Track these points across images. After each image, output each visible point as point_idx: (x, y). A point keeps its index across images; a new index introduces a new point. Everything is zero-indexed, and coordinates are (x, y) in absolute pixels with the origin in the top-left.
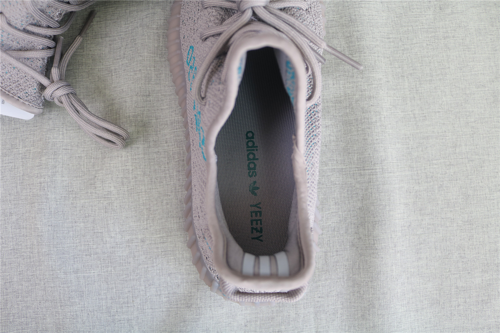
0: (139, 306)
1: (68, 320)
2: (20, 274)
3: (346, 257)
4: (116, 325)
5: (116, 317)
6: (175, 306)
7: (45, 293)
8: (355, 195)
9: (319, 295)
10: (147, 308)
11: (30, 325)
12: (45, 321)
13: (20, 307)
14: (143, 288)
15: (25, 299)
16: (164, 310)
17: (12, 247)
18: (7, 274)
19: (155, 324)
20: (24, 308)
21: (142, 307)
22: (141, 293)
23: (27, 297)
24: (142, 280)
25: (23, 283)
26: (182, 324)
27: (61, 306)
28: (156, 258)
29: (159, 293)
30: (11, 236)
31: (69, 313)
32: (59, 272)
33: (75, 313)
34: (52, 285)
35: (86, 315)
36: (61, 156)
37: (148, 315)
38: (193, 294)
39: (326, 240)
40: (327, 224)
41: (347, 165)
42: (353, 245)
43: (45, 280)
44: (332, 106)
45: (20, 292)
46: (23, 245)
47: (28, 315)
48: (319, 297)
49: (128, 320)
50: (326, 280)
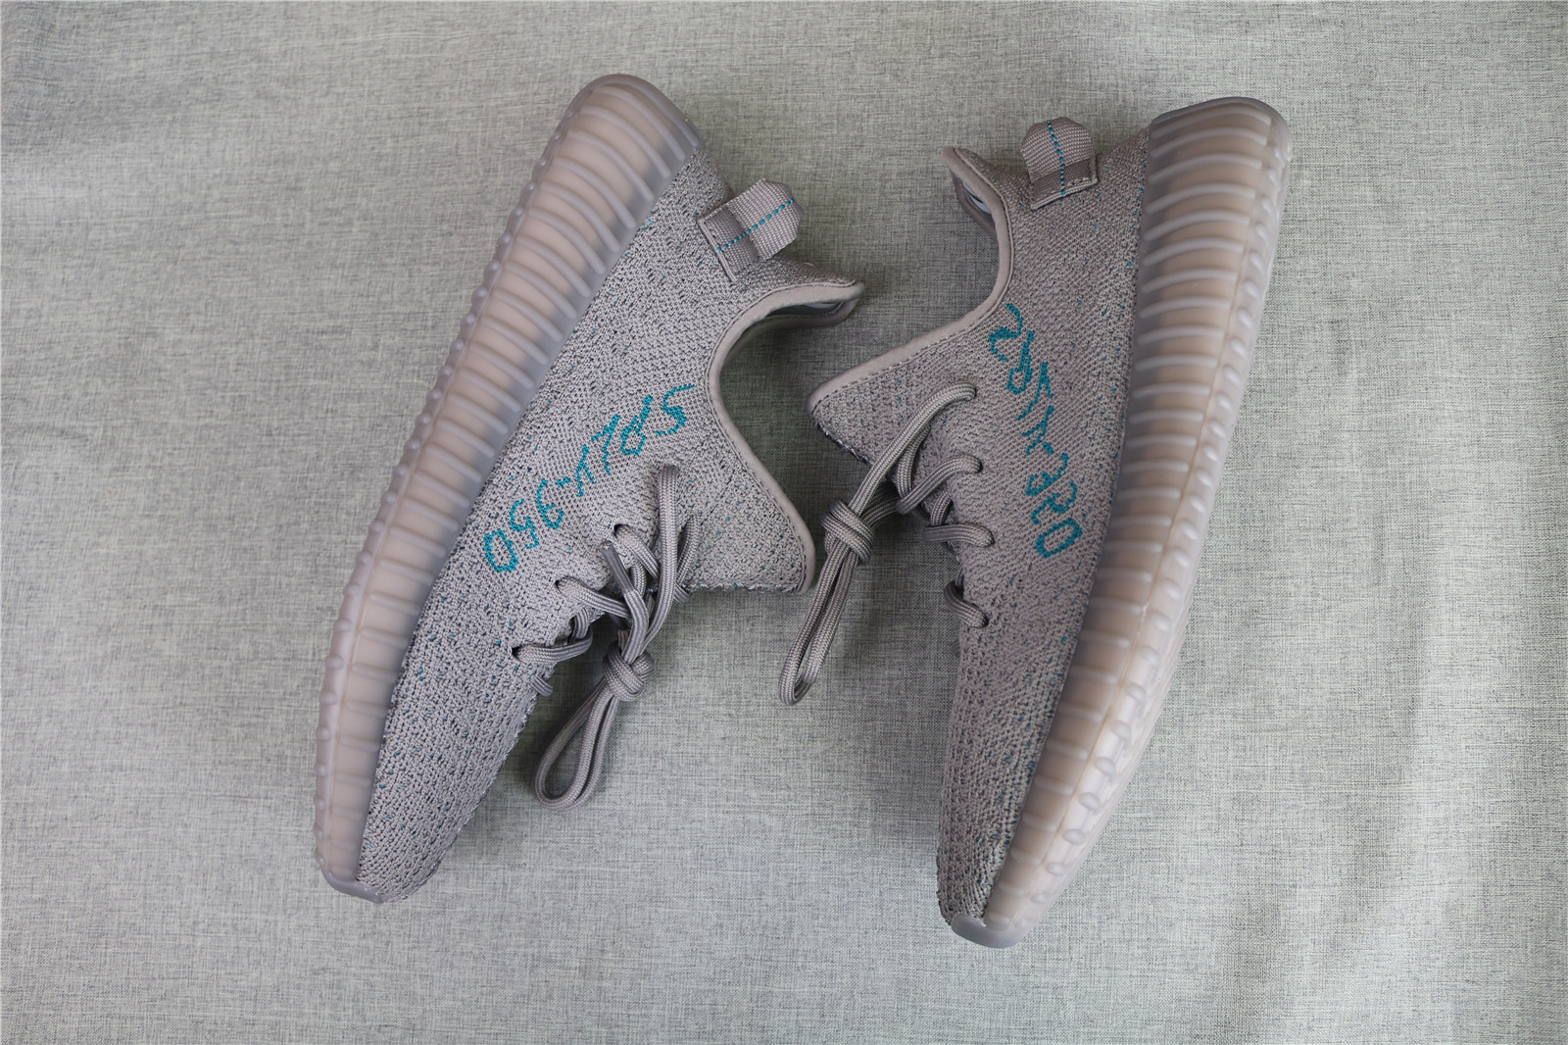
0: (1083, 961)
1: (928, 973)
2: (823, 869)
3: (1533, 902)
4: (1030, 995)
5: (1031, 979)
6: (1161, 968)
7: (879, 914)
8: (1559, 768)
9: (1467, 977)
10: (1098, 966)
11: (839, 980)
12: (872, 972)
13: (821, 938)
14: (1095, 921)
15: (833, 923)
16: (1135, 973)
17: (810, 808)
18: (796, 865)
19: (1112, 1001)
20: (829, 942)
21: (1088, 962)
22: (1090, 932)
23: (836, 919)
24: (1095, 905)
25: (831, 889)
26: (1173, 1006)
27: (914, 944)
28: (1128, 862)
29: (1127, 937)
30: (809, 785)
31: (932, 960)
32: (917, 870)
33: (945, 961)
34: (901, 898)
35: (968, 966)
36: (935, 625)
37: (1099, 981)
38: (1201, 945)
39: (1487, 858)
40: (1492, 825)
41: (1544, 702)
42: (1550, 876)
43: (885, 886)
44: (1519, 574)
45: (821, 906)
46: (835, 806)
47: (836, 958)
48: (1468, 981)
49: (1056, 988)
50: (1484, 945)
